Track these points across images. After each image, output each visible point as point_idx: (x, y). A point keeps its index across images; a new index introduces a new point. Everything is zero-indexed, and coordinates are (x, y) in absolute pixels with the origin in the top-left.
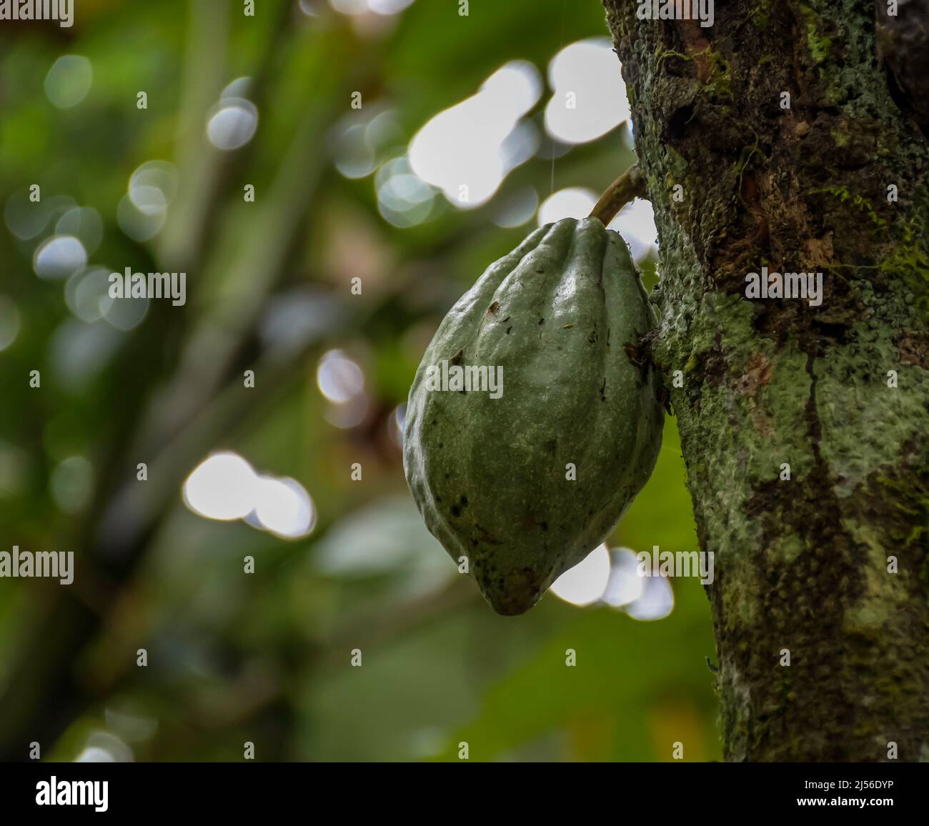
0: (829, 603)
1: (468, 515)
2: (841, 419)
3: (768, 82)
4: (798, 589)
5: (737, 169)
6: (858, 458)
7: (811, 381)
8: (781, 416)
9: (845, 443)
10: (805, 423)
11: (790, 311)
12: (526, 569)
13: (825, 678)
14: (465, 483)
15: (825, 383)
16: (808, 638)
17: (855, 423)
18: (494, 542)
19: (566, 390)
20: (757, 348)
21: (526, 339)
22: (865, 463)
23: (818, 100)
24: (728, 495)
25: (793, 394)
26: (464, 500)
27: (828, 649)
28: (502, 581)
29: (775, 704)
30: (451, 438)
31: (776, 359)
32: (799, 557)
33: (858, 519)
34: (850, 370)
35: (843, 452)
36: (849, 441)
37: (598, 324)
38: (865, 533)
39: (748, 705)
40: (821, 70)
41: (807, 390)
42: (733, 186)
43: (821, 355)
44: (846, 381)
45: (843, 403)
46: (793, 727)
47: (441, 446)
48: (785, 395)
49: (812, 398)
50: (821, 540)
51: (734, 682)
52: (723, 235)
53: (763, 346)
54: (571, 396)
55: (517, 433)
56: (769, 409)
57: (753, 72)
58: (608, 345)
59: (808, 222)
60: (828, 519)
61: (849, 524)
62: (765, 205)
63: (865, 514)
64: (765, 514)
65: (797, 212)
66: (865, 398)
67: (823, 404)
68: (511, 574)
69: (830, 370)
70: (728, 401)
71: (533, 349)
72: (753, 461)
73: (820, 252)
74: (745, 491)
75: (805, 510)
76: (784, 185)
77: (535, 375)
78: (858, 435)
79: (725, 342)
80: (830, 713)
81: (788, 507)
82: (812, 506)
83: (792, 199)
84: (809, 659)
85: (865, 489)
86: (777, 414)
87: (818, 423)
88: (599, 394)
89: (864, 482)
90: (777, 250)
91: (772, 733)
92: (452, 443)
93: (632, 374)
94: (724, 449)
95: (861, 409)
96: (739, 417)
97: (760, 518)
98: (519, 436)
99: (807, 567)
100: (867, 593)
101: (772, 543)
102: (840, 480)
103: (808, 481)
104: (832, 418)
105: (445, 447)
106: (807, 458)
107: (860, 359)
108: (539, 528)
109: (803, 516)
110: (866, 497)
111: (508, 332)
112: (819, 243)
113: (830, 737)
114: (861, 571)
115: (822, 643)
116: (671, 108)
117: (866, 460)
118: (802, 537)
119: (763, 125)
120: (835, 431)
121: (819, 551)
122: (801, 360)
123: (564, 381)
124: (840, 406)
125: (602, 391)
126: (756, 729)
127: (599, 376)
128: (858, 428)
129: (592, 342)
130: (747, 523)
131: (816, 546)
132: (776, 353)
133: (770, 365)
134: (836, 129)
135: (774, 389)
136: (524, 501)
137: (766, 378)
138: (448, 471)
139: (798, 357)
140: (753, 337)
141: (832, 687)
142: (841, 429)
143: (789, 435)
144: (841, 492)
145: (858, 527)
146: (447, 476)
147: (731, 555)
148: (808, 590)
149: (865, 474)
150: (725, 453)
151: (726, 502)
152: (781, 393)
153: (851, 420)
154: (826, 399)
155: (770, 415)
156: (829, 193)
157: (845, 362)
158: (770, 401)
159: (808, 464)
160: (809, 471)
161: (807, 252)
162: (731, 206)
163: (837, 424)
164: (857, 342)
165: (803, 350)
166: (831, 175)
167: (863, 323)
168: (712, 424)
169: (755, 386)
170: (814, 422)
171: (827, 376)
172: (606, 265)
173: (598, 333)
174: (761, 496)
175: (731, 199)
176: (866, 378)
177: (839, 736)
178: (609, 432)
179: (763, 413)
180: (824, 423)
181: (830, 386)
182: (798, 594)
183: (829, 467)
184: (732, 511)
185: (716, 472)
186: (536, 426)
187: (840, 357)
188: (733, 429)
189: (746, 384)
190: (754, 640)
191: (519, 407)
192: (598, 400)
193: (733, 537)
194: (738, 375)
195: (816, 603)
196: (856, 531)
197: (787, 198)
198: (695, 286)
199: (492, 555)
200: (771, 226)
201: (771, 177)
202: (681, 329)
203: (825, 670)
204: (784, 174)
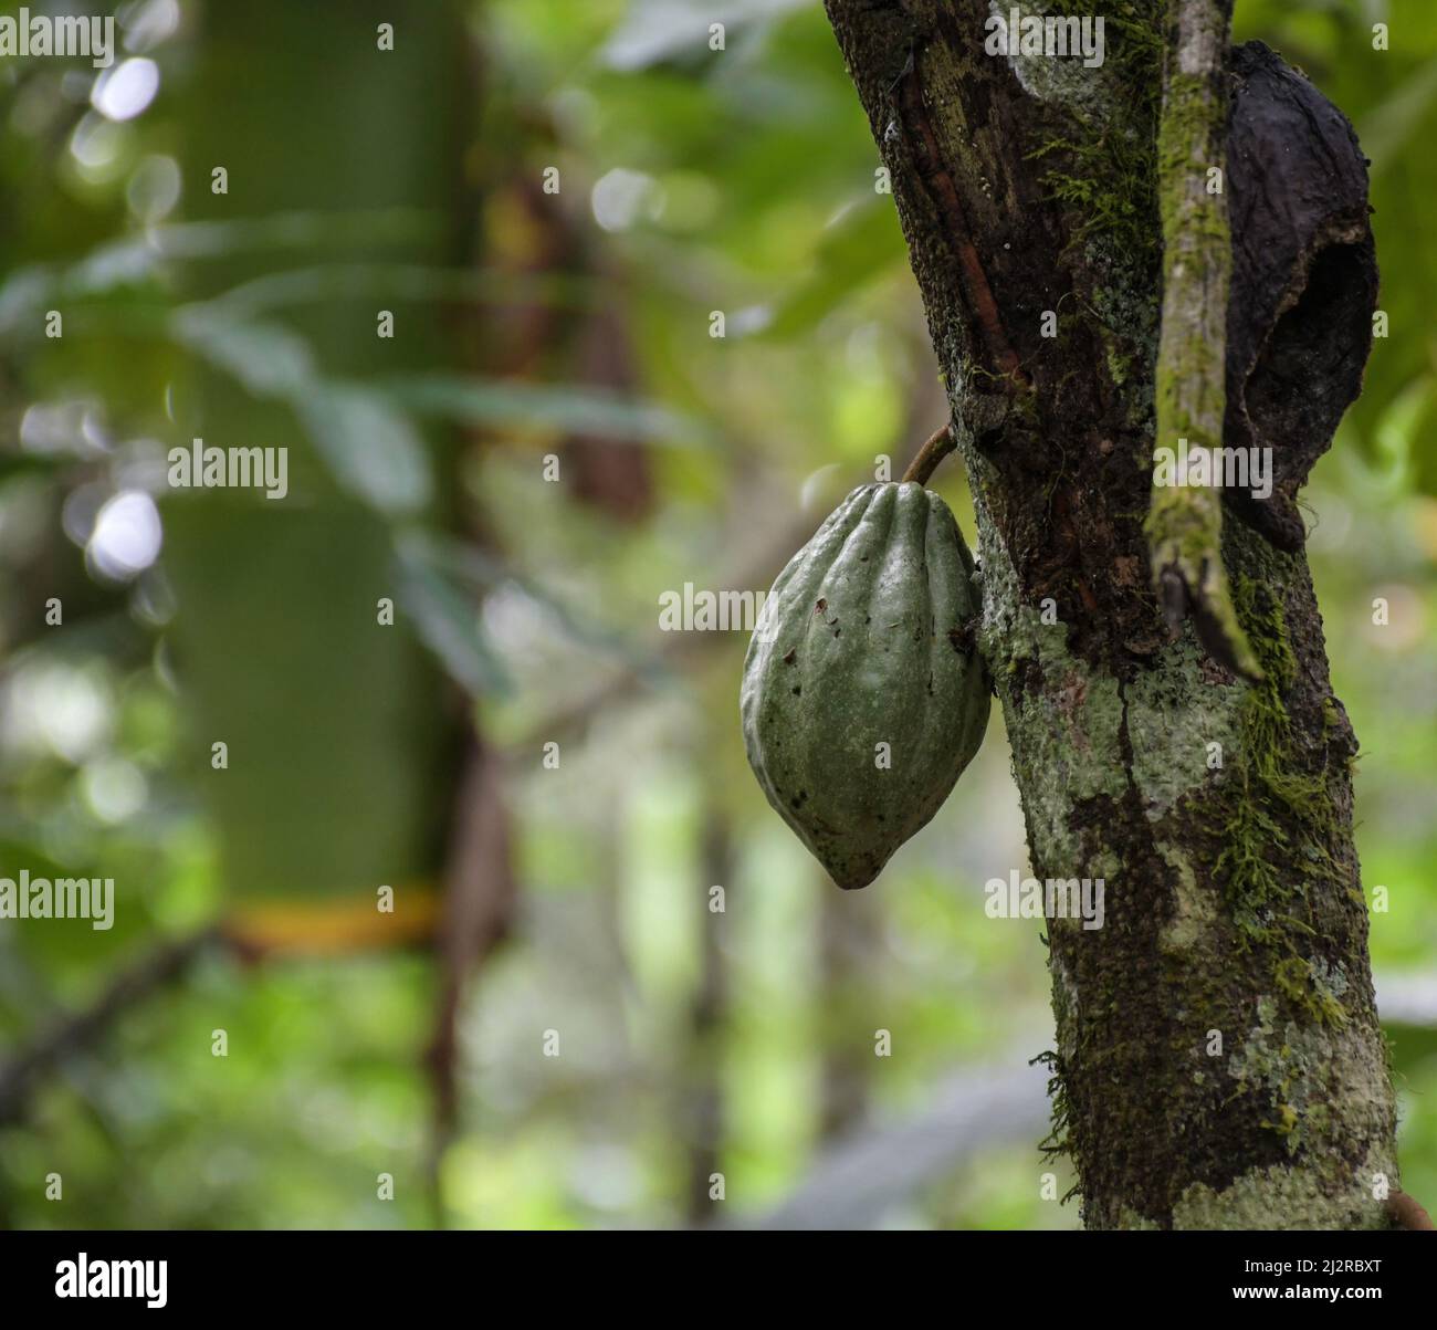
0: (1144, 923)
1: (807, 807)
2: (1151, 744)
3: (1072, 397)
4: (1117, 906)
5: (1045, 492)
6: (1168, 782)
7: (1123, 706)
8: (1096, 739)
9: (1155, 768)
10: (1118, 747)
11: (1101, 633)
12: (866, 854)
13: (1143, 992)
14: (804, 782)
15: (1135, 709)
16: (1127, 953)
17: (1165, 749)
18: (833, 833)
19: (895, 695)
20: (1072, 667)
21: (854, 642)
22: (1174, 788)
23: (1120, 423)
24: (1051, 803)
25: (1106, 716)
26: (803, 795)
27: (1145, 965)
28: (844, 865)
29: (1100, 1009)
30: (789, 737)
31: (1090, 681)
32: (1117, 876)
33: (1169, 842)
34: (1158, 696)
35: (1154, 777)
36: (1159, 766)
37: (923, 617)
38: (1176, 856)
39: (1076, 1004)
40: (1122, 392)
41: (1119, 714)
42: (1043, 509)
43: (1131, 681)
44: (1155, 707)
45: (1152, 728)
46: (1117, 1034)
47: (778, 744)
48: (1100, 717)
49: (1124, 722)
50: (1136, 861)
51: (1063, 980)
52: (1036, 556)
53: (1078, 666)
54: (900, 699)
55: (850, 736)
56: (1085, 729)
57: (1059, 386)
58: (933, 634)
59: (1116, 540)
60: (1142, 842)
61: (1161, 847)
62: (1075, 519)
63: (1175, 839)
64: (1085, 829)
65: (1104, 529)
66: (1173, 722)
67: (1134, 729)
68: (852, 858)
69: (1140, 696)
70: (1048, 713)
71: (861, 651)
72: (1072, 777)
73: (1128, 569)
74: (1067, 804)
75: (1121, 832)
76: (1092, 501)
77: (864, 678)
78: (1167, 761)
79: (1043, 654)
80: (1149, 1026)
81: (1105, 826)
82: (1128, 828)
83: (1100, 516)
84: (1129, 972)
85: (1174, 813)
86: (1093, 734)
87: (1130, 747)
88: (926, 689)
89: (1174, 806)
90: (1088, 567)
91: (1098, 1036)
92: (789, 743)
93: (957, 662)
94: (1046, 758)
95: (1169, 734)
96: (1058, 730)
97: (1081, 833)
98: (853, 740)
99: (1124, 886)
100: (1178, 914)
101: (1092, 858)
102: (1152, 805)
103: (1123, 803)
104: (1143, 744)
105: (783, 745)
106: (1121, 781)
107: (1167, 685)
108: (876, 821)
109: (1120, 837)
110: (1177, 822)
111: (837, 635)
112: (1127, 561)
113: (1148, 1047)
114: (1173, 892)
115: (1141, 959)
116: (981, 430)
117: (1175, 784)
118: (1120, 856)
119: (1070, 440)
120: (1146, 757)
121: (1134, 871)
122: (1112, 685)
123: (891, 685)
124: (1150, 731)
125: (930, 686)
126: (1085, 1029)
127: (926, 672)
128: (1166, 754)
129: (917, 640)
130: (1069, 836)
131: (1131, 867)
132: (1089, 675)
133: (1085, 686)
134: (1138, 453)
135: (1090, 710)
136: (860, 799)
137: (1081, 697)
138: (786, 768)
139: (1110, 681)
140: (1068, 656)
141: (1149, 1002)
142: (1151, 754)
143: (1104, 759)
144: (1153, 816)
145: (1168, 851)
146: (786, 773)
147: (1056, 862)
148: (1125, 908)
149: (1174, 799)
150: (1047, 762)
151: (1049, 810)
152: (1097, 715)
153: (1160, 745)
154: (1136, 725)
155: (1087, 734)
156: (1133, 519)
157: (1154, 688)
158: (1086, 721)
159: (1123, 787)
160: (1123, 793)
161: (1116, 570)
162: (1041, 528)
163: (1148, 750)
164: (1164, 668)
165: (1115, 675)
166: (1135, 499)
167: (1169, 648)
168: (1035, 730)
169: (1072, 704)
170: (1126, 746)
171: (1137, 701)
172: (928, 539)
173: (923, 628)
174: (1082, 812)
175: (1041, 522)
176: (1173, 702)
177: (1158, 1047)
178: (938, 726)
179: (1080, 731)
180: (1136, 748)
181: (1140, 712)
182: (1118, 911)
183: (1142, 792)
184: (1055, 820)
185: (1039, 779)
186: (867, 730)
187: (1149, 683)
188: (1054, 741)
189: (1063, 700)
190: (1080, 946)
191: (851, 712)
192: (927, 697)
193: (1057, 846)
194: (1056, 689)
195: (1134, 921)
196: (1167, 854)
197: (1095, 516)
198: (1012, 592)
199: (832, 843)
200: (1081, 541)
201: (1080, 493)
202: (1002, 628)
203: (1143, 985)
204: (1091, 491)
